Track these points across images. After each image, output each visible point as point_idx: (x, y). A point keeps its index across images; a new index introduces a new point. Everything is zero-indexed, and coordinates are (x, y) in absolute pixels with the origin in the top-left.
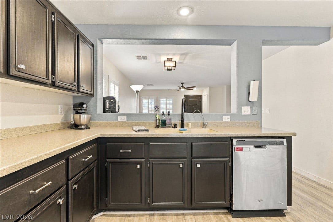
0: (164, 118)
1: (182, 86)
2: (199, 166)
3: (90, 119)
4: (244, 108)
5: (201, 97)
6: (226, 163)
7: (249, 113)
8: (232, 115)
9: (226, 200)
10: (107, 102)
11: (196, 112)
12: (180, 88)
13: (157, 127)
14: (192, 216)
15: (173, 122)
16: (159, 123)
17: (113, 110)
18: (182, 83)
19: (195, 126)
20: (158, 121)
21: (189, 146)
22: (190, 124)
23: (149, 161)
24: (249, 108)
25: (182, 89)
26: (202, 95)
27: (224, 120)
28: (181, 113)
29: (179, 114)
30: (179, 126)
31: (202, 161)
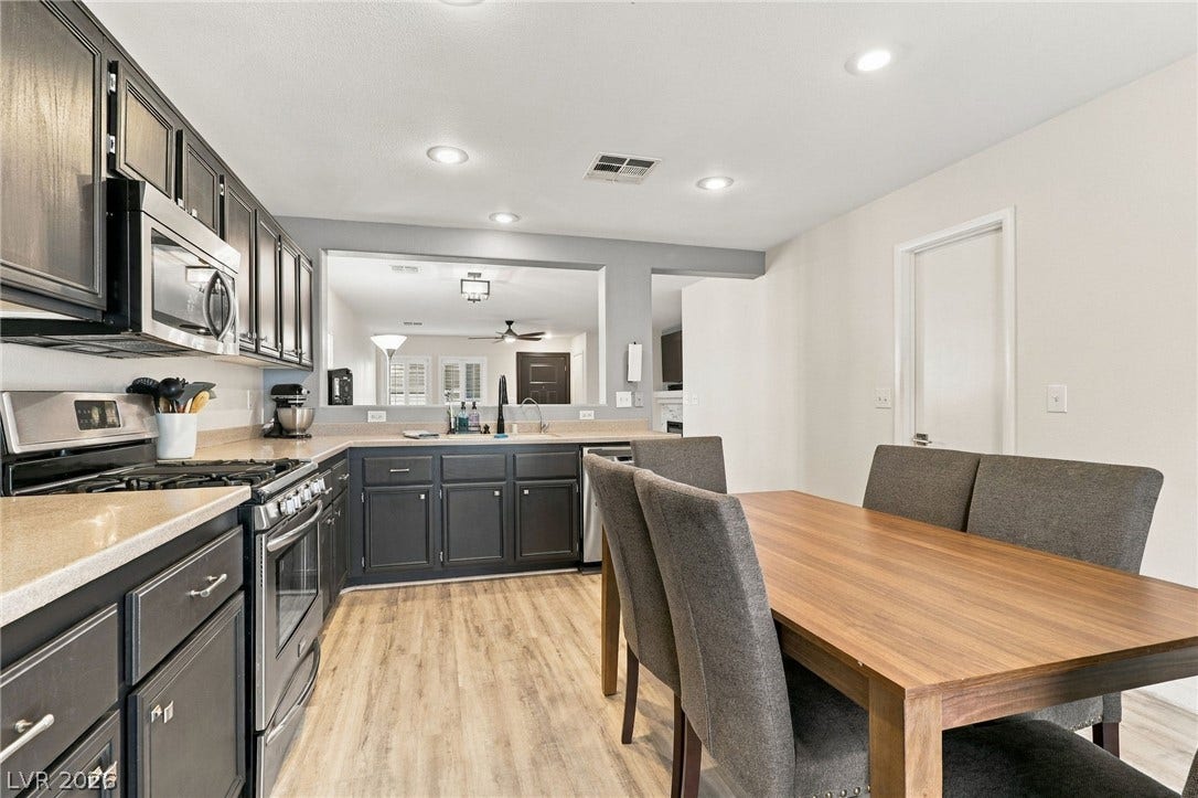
0: (464, 415)
1: (510, 331)
2: (526, 492)
3: (311, 419)
4: (619, 395)
5: (565, 358)
6: (570, 488)
7: (629, 404)
8: (598, 410)
9: (572, 548)
10: (336, 382)
11: (527, 403)
12: (503, 337)
13: (451, 431)
14: (518, 581)
15: (482, 423)
16: (455, 423)
17: (346, 399)
18: (509, 323)
19: (523, 429)
20: (453, 420)
21: (510, 460)
22: (515, 426)
23: (442, 487)
24: (628, 395)
25: (510, 340)
26: (569, 354)
27: (581, 418)
28: (497, 405)
29: (494, 408)
30: (493, 429)
31: (532, 485)
